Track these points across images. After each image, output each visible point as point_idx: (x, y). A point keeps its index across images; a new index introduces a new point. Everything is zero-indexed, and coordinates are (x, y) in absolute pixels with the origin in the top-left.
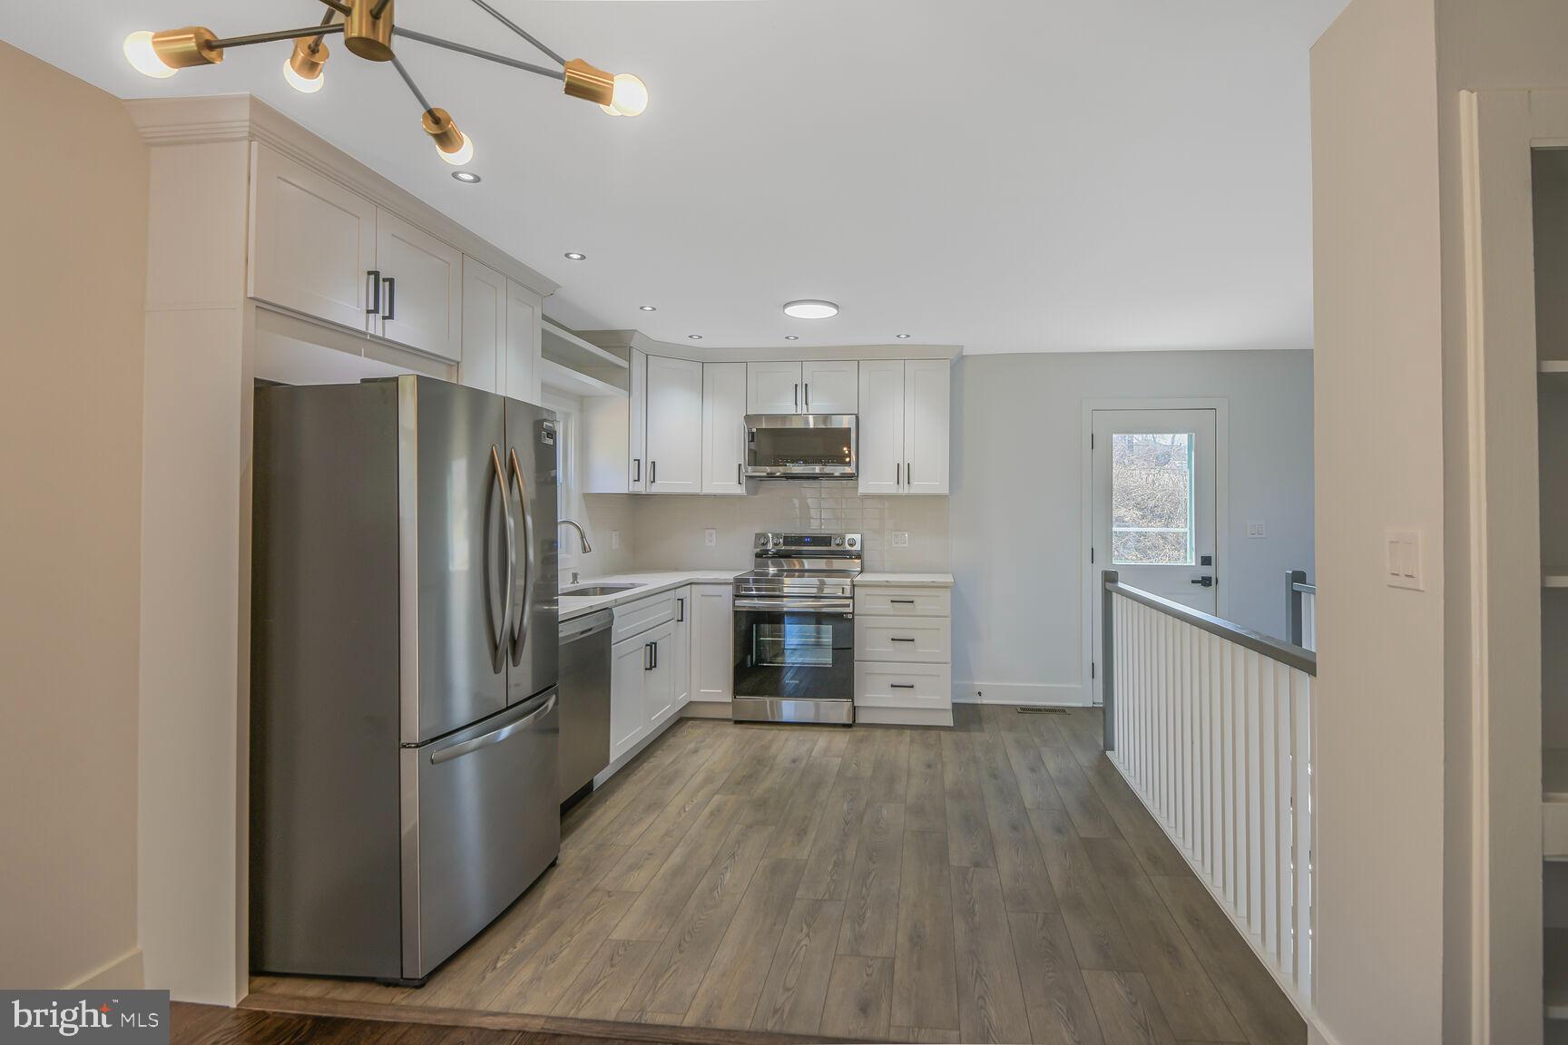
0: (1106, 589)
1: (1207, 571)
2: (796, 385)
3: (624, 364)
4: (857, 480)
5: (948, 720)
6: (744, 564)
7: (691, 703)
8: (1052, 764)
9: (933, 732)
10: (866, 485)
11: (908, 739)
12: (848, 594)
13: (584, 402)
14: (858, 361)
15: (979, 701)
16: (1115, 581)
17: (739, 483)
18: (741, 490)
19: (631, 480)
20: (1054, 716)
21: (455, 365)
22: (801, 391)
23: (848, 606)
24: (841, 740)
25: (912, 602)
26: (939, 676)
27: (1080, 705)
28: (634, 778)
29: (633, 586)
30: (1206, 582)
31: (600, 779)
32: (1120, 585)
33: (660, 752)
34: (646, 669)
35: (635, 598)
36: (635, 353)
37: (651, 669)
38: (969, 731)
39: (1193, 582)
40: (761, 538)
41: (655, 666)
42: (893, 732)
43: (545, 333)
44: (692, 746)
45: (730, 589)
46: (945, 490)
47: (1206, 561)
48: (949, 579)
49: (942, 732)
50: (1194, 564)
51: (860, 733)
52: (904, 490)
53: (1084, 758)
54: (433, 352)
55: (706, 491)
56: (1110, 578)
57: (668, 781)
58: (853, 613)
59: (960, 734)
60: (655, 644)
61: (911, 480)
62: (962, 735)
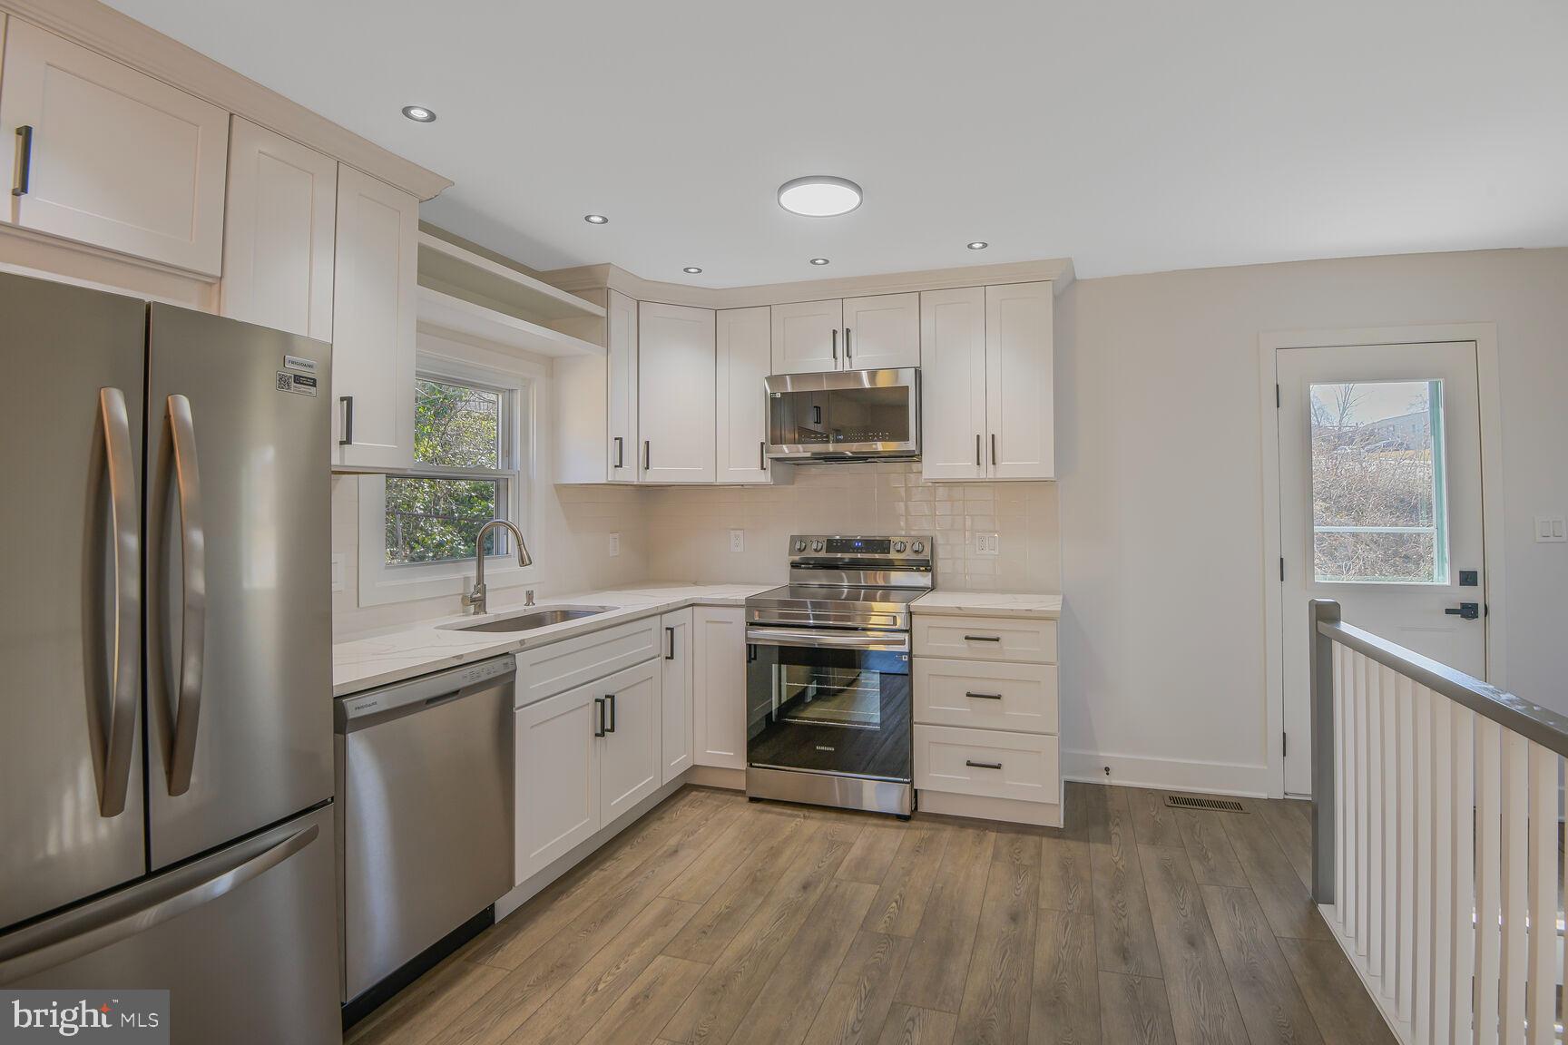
0: (1318, 634)
1: (1470, 594)
2: (835, 332)
3: (599, 310)
4: (920, 461)
5: (1056, 819)
6: (773, 576)
7: (695, 767)
8: (1224, 928)
9: (1031, 840)
10: (935, 466)
11: (989, 852)
12: (900, 623)
13: (552, 365)
14: (920, 293)
15: (1106, 781)
16: (1336, 619)
17: (762, 468)
18: (764, 478)
19: (611, 466)
20: (1222, 815)
21: (214, 283)
22: (843, 338)
23: (902, 642)
24: (892, 840)
25: (997, 640)
26: (1040, 752)
27: (1264, 796)
28: (565, 901)
29: (603, 609)
30: (1468, 611)
31: (506, 906)
32: (1344, 627)
33: (627, 849)
34: (597, 735)
35: (608, 624)
36: (613, 295)
37: (602, 735)
38: (1088, 841)
39: (1448, 611)
40: (799, 543)
41: (612, 730)
42: (970, 833)
43: (423, 251)
44: (673, 841)
45: (741, 614)
46: (1049, 473)
47: (1468, 578)
48: (1052, 604)
49: (1045, 840)
50: (1447, 583)
51: (918, 831)
52: (988, 472)
53: (1280, 918)
54: (164, 261)
55: (720, 480)
56: (1325, 615)
57: (606, 914)
58: (910, 654)
59: (1072, 844)
60: (612, 698)
61: (996, 461)
62: (1075, 848)
